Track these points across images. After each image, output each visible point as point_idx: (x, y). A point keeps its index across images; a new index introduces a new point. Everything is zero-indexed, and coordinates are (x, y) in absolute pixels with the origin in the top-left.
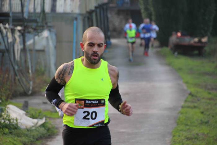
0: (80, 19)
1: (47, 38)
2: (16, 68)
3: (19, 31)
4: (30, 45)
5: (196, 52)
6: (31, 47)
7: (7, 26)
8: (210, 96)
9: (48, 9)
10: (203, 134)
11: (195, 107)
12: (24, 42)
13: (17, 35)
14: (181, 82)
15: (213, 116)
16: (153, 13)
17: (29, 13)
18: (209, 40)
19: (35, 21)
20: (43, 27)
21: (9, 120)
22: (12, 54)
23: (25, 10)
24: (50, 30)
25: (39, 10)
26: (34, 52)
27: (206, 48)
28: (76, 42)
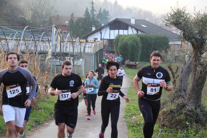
0: (93, 55)
1: (82, 61)
3: (72, 59)
4: (76, 64)
5: (134, 67)
7: (68, 57)
9: (82, 51)
12: (74, 63)
13: (71, 60)
14: (129, 78)
16: (119, 53)
18: (139, 63)
19: (78, 56)
20: (80, 57)
23: (75, 52)
24: (83, 59)
25: (79, 51)
26: (77, 66)
27: (138, 66)
28: (92, 63)
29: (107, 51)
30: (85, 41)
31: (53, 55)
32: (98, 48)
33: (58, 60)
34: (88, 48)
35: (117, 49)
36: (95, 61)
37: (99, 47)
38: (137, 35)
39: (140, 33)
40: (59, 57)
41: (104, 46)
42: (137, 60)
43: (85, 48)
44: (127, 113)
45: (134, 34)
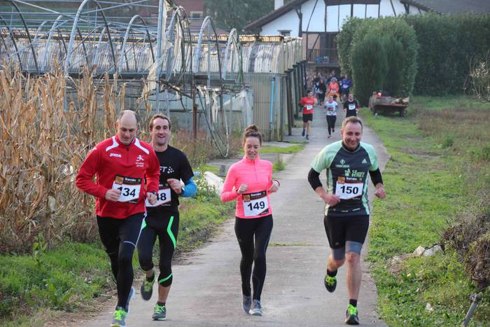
0: (278, 79)
1: (244, 98)
2: (213, 129)
3: (217, 92)
4: (227, 105)
5: (398, 113)
6: (229, 109)
7: (205, 88)
8: (412, 161)
9: (245, 69)
10: (405, 204)
11: (396, 173)
12: (221, 103)
13: (215, 96)
14: (381, 145)
15: (415, 183)
16: (353, 71)
17: (227, 73)
18: (410, 101)
19: (233, 82)
20: (241, 87)
21: (207, 187)
22: (209, 116)
23: (224, 70)
24: (247, 91)
25: (237, 70)
26: (230, 113)
27: (407, 109)
28: (274, 103)
29: (317, 68)
30: (253, 39)
31: (163, 82)
32: (291, 58)
33: (178, 96)
34: (261, 59)
35: (346, 61)
36: (282, 98)
37: (295, 57)
38: (407, 19)
39: (414, 11)
40: (179, 86)
41: (310, 52)
42: (407, 91)
43: (252, 59)
44: (377, 246)
45: (397, 15)
